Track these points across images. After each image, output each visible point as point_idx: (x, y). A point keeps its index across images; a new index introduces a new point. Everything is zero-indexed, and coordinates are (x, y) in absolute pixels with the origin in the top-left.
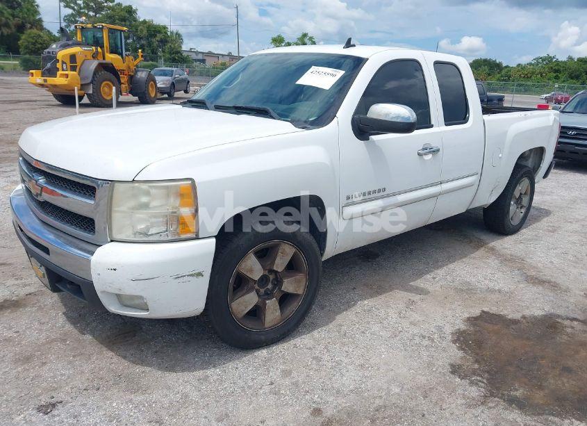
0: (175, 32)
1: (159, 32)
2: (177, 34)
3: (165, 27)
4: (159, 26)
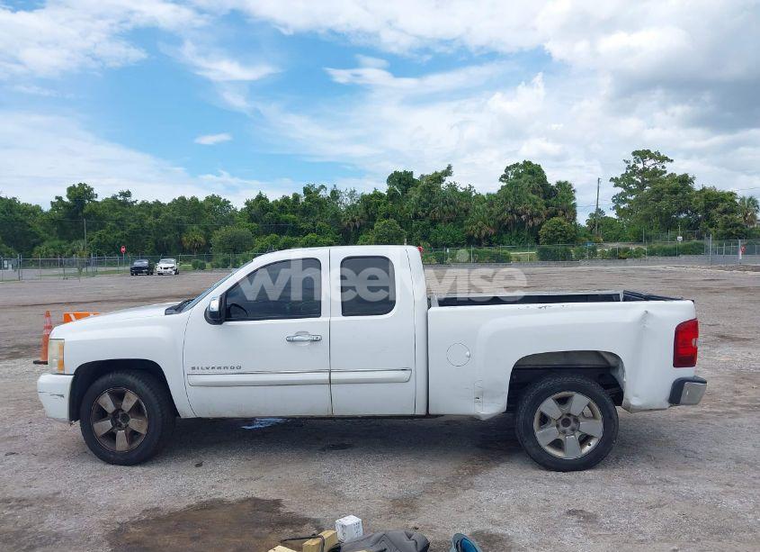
0: (748, 198)
1: (723, 200)
2: (750, 199)
3: (731, 194)
4: (723, 194)
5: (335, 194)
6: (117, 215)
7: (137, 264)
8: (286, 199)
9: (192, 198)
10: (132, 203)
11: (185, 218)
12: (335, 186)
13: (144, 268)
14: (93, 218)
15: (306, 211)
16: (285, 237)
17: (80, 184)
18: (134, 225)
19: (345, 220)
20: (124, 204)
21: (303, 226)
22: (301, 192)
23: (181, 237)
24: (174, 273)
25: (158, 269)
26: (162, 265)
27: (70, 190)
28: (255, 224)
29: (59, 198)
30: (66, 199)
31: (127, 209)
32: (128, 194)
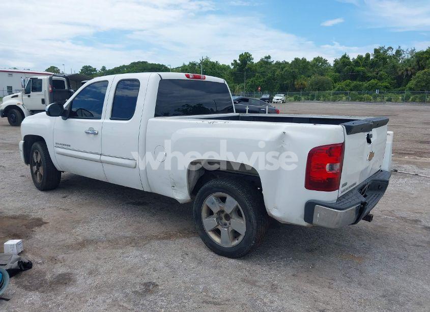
5: (398, 52)
6: (262, 69)
7: (264, 97)
8: (360, 57)
9: (302, 59)
10: (271, 62)
11: (297, 70)
12: (400, 47)
13: (267, 99)
14: (249, 71)
15: (374, 64)
16: (355, 82)
17: (245, 53)
18: (270, 75)
19: (400, 70)
20: (267, 63)
21: (369, 74)
22: (372, 52)
23: (294, 81)
24: (282, 102)
25: (273, 100)
26: (276, 98)
27: (240, 56)
28: (337, 74)
29: (235, 61)
30: (238, 62)
31: (268, 66)
32: (269, 57)
